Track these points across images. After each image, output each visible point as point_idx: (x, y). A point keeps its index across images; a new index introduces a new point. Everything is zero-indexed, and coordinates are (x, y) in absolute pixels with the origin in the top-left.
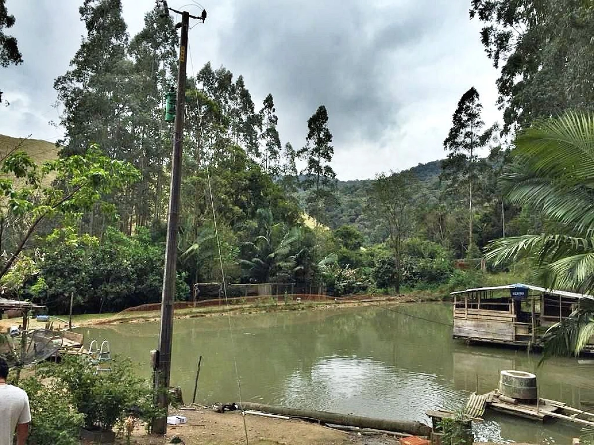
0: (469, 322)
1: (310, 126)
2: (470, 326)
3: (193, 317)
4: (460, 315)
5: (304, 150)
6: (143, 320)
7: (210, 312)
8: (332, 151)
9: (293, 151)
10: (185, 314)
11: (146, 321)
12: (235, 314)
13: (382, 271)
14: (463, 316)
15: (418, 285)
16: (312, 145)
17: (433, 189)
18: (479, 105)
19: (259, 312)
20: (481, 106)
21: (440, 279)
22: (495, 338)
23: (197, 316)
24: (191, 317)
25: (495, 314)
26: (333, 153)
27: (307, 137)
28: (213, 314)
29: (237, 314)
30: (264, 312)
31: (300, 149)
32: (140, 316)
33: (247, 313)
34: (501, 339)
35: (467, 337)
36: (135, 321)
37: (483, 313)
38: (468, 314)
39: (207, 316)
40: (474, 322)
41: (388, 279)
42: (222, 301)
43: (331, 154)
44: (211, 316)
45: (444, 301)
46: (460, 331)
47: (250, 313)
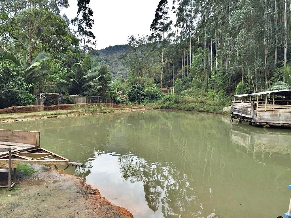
0: (268, 113)
1: (78, 5)
2: (268, 116)
3: (49, 118)
4: (262, 109)
5: (76, 19)
6: (13, 120)
7: (59, 114)
8: (93, 22)
9: (68, 20)
10: (43, 116)
11: (15, 121)
12: (75, 115)
13: (134, 92)
14: (263, 109)
15: (146, 101)
16: (81, 17)
17: (119, 58)
18: (167, 8)
19: (88, 114)
20: (169, 8)
21: (156, 98)
22: (284, 123)
23: (51, 117)
24: (47, 118)
25: (284, 108)
26: (94, 24)
27: (78, 11)
28: (62, 116)
29: (76, 115)
30: (91, 114)
31: (73, 18)
32: (9, 116)
33: (82, 115)
34: (287, 123)
35: (265, 123)
36: (6, 121)
37: (277, 107)
38: (267, 108)
39: (59, 117)
40: (271, 113)
41: (137, 97)
42: (60, 106)
43: (92, 24)
44: (61, 117)
45: (161, 109)
46: (261, 119)
47: (84, 115)
